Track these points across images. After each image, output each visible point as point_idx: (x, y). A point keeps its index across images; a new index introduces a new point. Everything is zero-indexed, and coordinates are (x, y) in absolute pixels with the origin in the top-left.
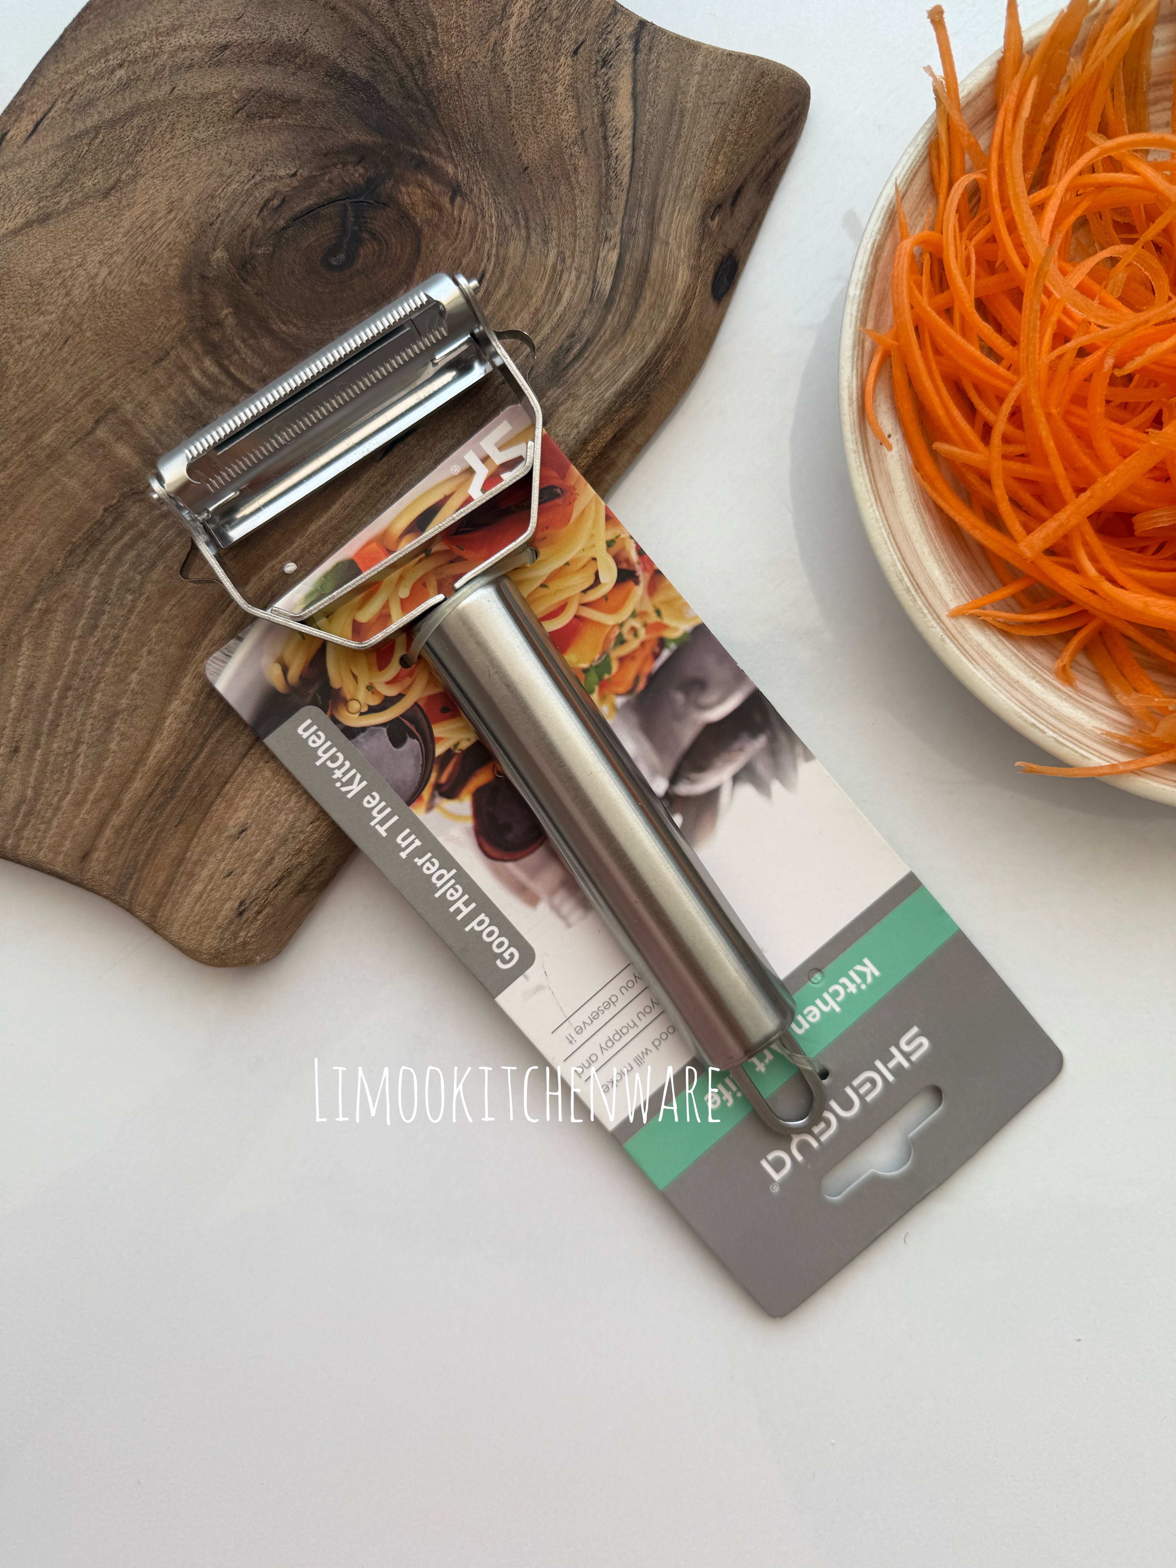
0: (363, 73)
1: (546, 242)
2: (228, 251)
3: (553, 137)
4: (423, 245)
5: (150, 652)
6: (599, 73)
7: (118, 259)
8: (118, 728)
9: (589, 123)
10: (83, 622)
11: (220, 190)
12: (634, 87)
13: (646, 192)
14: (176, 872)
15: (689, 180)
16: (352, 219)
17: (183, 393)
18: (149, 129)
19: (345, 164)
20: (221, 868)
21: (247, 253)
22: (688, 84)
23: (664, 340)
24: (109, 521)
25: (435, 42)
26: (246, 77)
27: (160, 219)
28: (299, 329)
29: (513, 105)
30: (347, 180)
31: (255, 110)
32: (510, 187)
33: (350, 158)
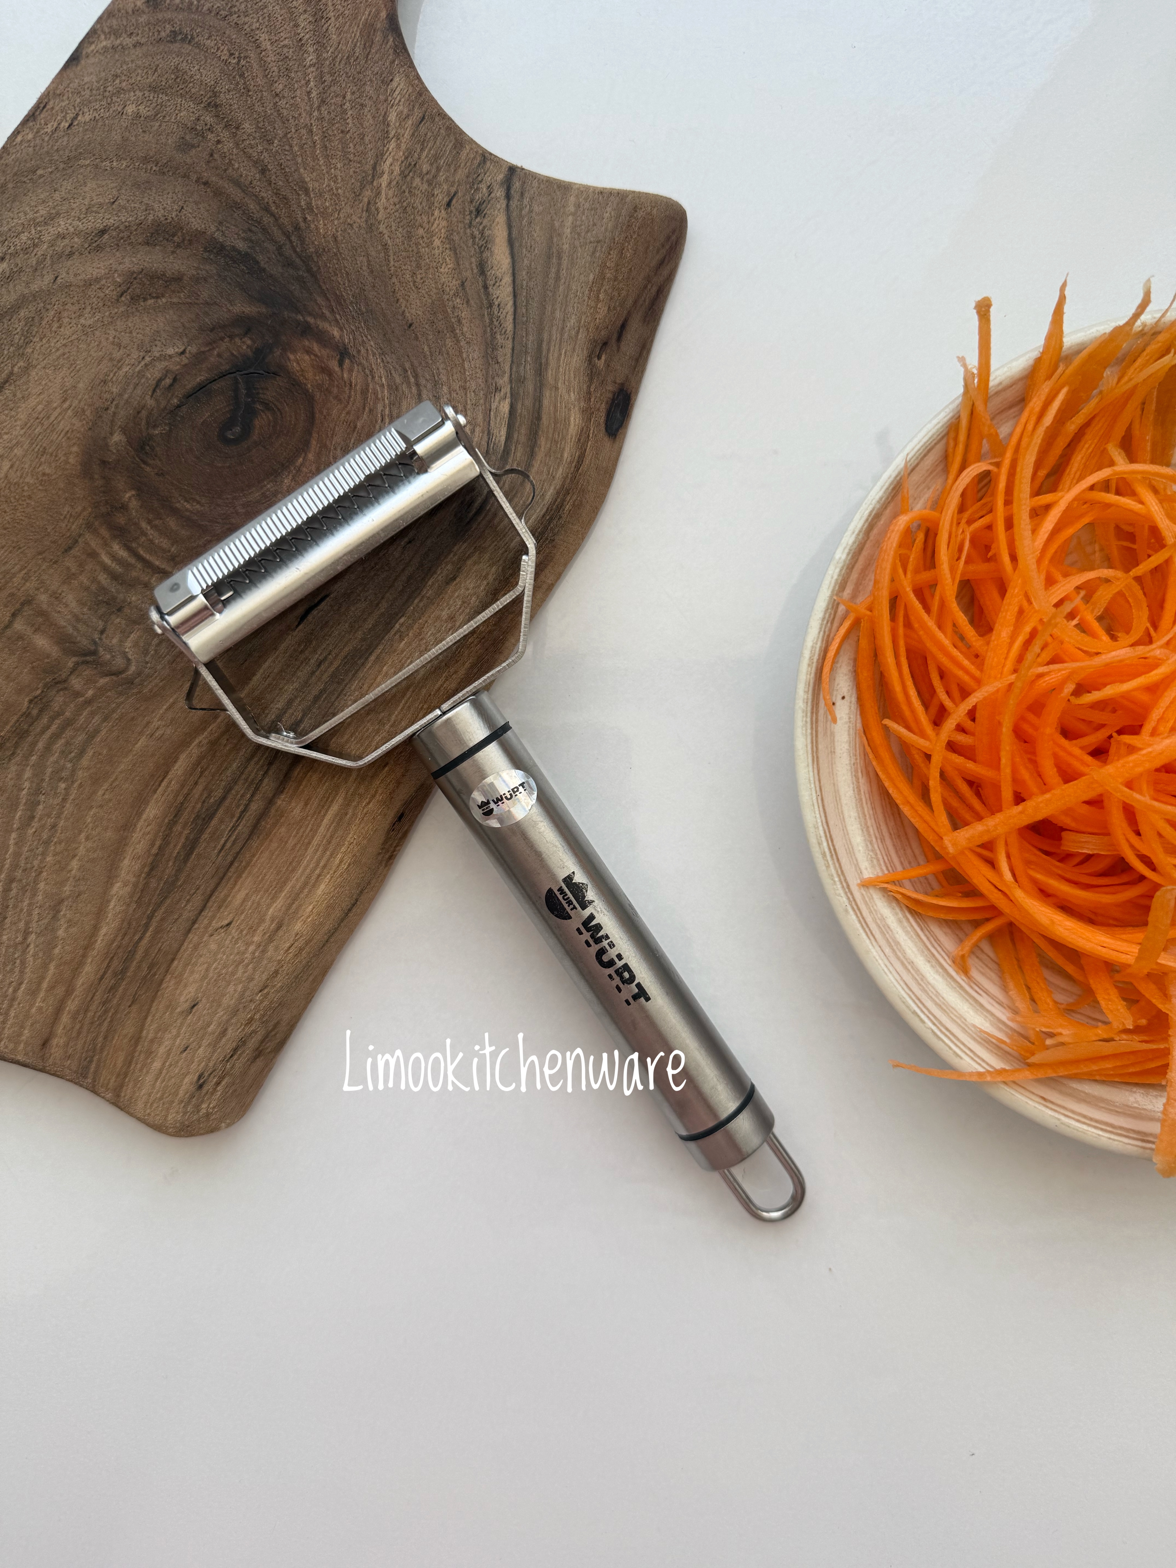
0: (241, 245)
2: (125, 434)
3: (434, 290)
4: (317, 410)
5: (87, 838)
6: (474, 223)
7: (18, 451)
8: (65, 915)
9: (468, 274)
10: (19, 814)
11: (112, 375)
12: (509, 234)
13: (531, 338)
14: (134, 1051)
15: (572, 321)
16: (244, 392)
17: (94, 580)
18: (37, 319)
19: (231, 337)
20: (177, 1043)
21: (144, 434)
22: (562, 225)
23: (563, 485)
24: (35, 712)
25: (310, 207)
26: (127, 260)
27: (56, 408)
28: (203, 505)
29: (392, 263)
30: (235, 353)
31: (138, 291)
32: (397, 345)
33: (237, 331)
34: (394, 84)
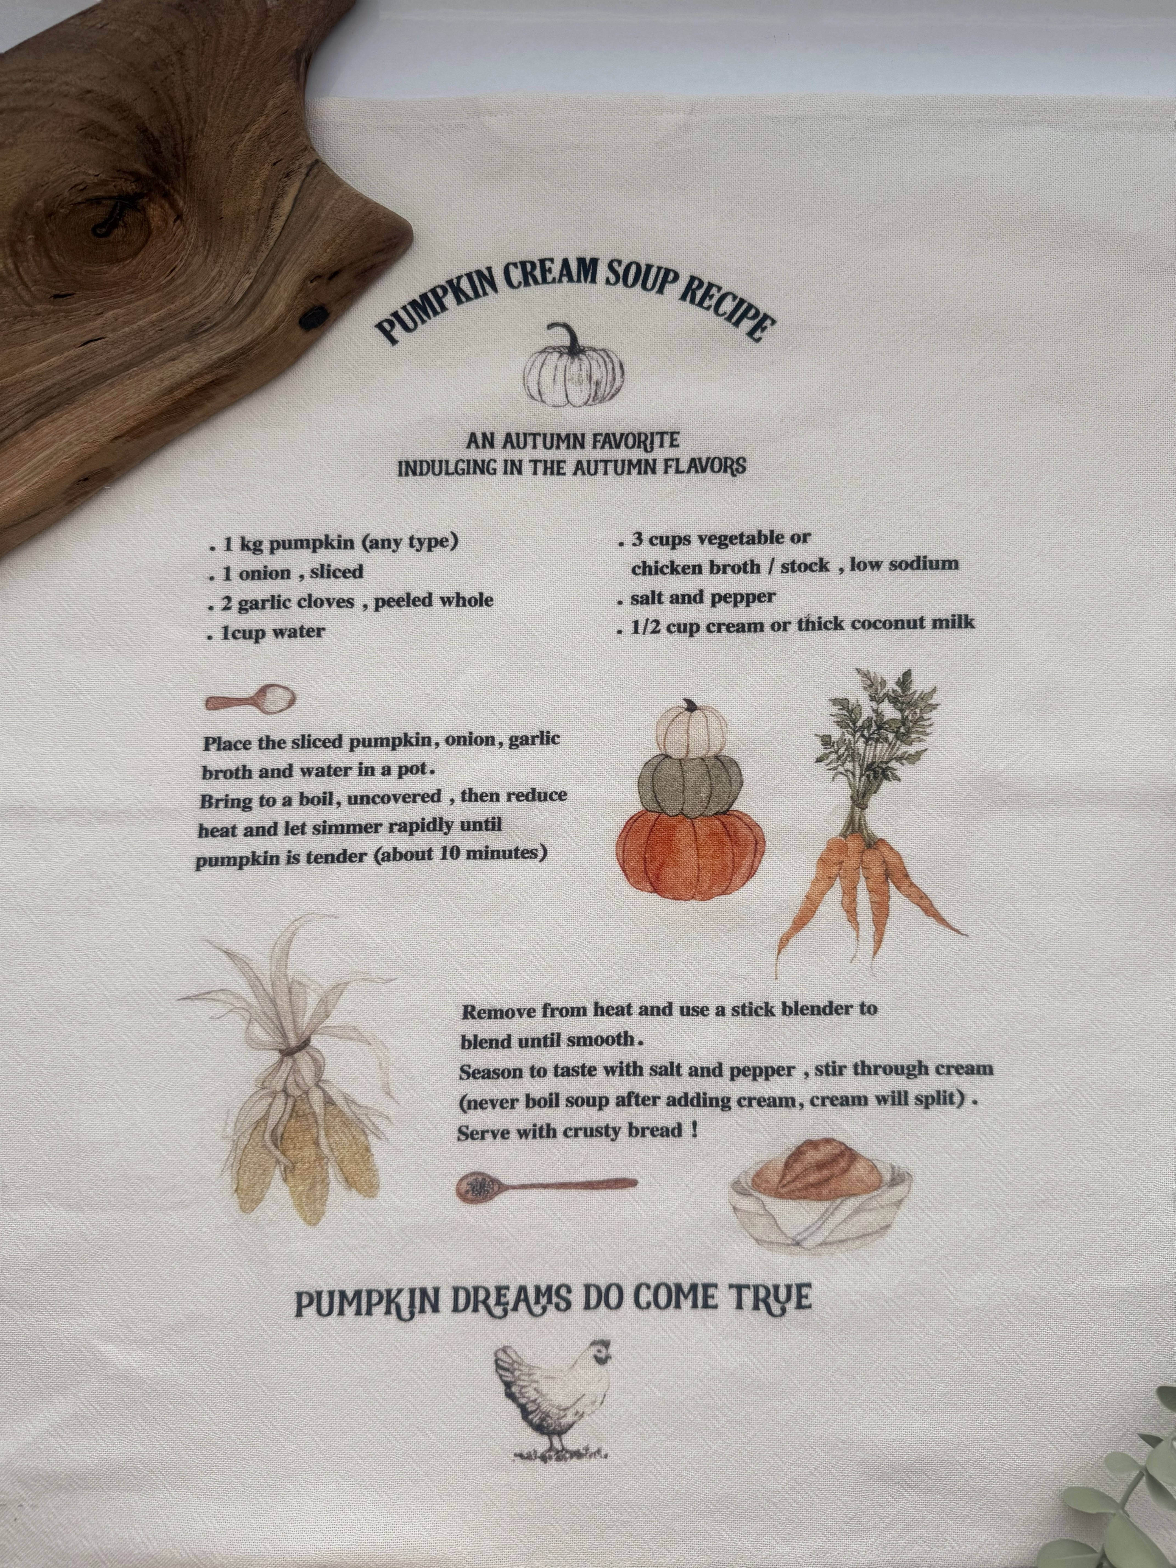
0: (156, 134)
1: (215, 262)
2: (45, 204)
3: (243, 206)
4: (150, 239)
6: (282, 180)
9: (265, 206)
11: (54, 169)
12: (298, 195)
13: (280, 254)
15: (305, 256)
16: (118, 212)
18: (31, 121)
19: (126, 180)
21: (55, 209)
22: (327, 203)
23: (257, 338)
25: (202, 130)
26: (93, 113)
27: (17, 172)
28: (65, 261)
29: (229, 181)
30: (124, 189)
31: (90, 132)
32: (209, 225)
33: (130, 178)
34: (281, 87)
